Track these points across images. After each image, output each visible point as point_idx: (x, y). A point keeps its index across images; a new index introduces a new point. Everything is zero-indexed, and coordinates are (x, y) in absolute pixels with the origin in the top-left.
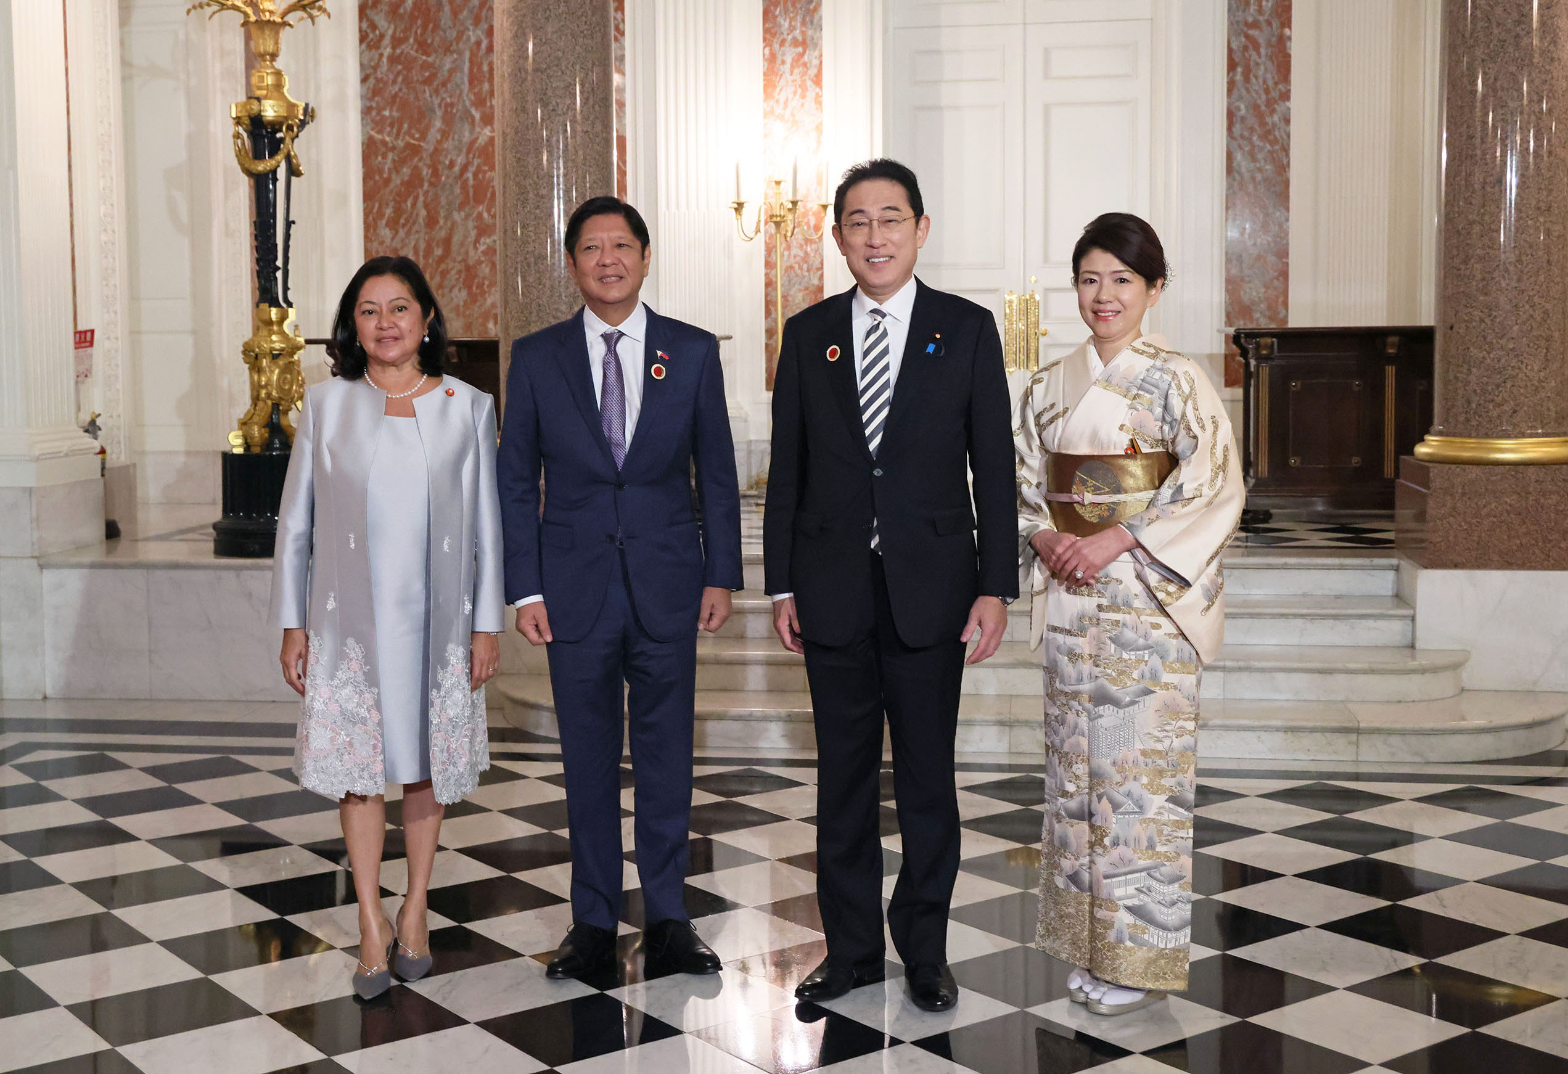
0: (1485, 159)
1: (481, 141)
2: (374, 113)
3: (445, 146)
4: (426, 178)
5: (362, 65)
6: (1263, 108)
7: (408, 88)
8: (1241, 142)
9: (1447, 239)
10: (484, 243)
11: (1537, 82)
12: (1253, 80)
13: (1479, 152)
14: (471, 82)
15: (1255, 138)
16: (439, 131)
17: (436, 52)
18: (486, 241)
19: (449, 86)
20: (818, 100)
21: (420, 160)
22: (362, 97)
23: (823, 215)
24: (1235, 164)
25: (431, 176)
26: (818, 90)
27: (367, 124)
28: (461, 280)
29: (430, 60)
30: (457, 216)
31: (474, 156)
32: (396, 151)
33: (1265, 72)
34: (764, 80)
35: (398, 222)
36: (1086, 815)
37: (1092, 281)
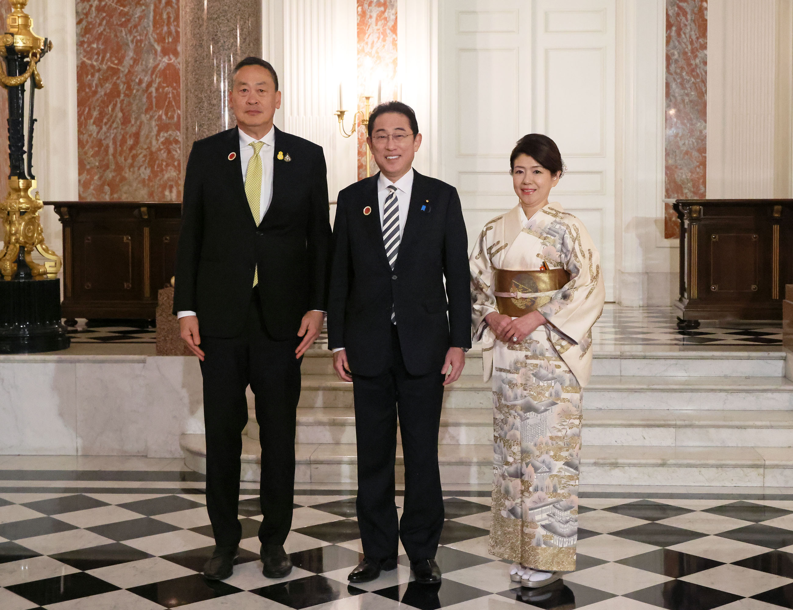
1: (161, 66)
2: (85, 46)
3: (136, 69)
4: (122, 91)
5: (77, 13)
6: (689, 54)
7: (110, 29)
8: (675, 76)
10: (163, 137)
12: (683, 36)
14: (154, 26)
15: (684, 74)
16: (131, 58)
17: (130, 4)
18: (164, 135)
19: (139, 28)
20: (394, 43)
22: (77, 34)
24: (671, 91)
25: (126, 90)
26: (394, 36)
27: (81, 53)
28: (147, 161)
29: (126, 10)
31: (156, 76)
32: (101, 72)
33: (690, 31)
34: (358, 28)
35: (102, 121)
36: (519, 475)
37: (520, 172)
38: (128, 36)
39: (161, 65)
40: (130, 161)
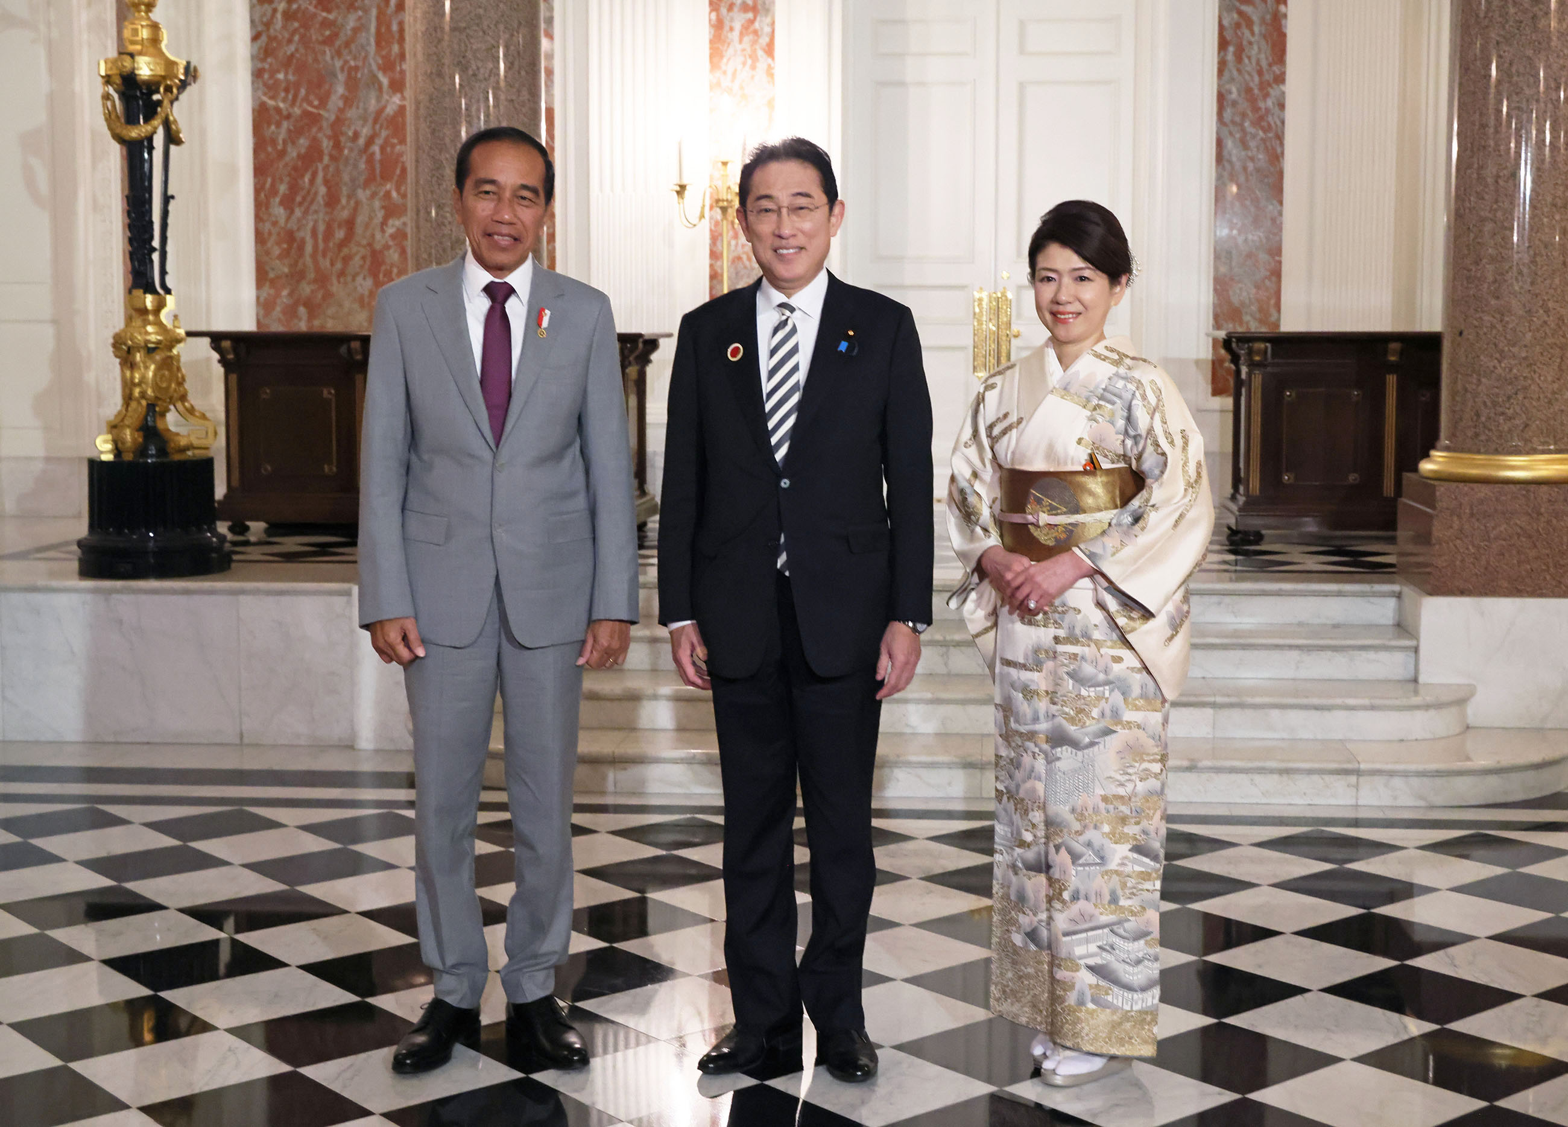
0: (1499, 151)
1: (390, 110)
2: (266, 76)
3: (349, 115)
4: (326, 152)
5: (252, 22)
6: (1256, 91)
7: (306, 48)
8: (1232, 128)
9: (1456, 238)
10: (393, 226)
11: (1555, 67)
12: (1246, 61)
13: (1492, 143)
14: (378, 44)
15: (1247, 124)
16: (342, 96)
17: (338, 7)
18: (394, 224)
19: (353, 46)
20: (770, 73)
21: (319, 131)
22: (252, 57)
24: (1225, 153)
25: (332, 149)
26: (770, 60)
27: (258, 88)
28: (367, 267)
30: (362, 195)
31: (381, 128)
32: (292, 120)
33: (1258, 52)
34: (711, 48)
35: (293, 200)
36: (1043, 866)
37: (1049, 279)
38: (336, 59)
39: (388, 108)
40: (339, 265)
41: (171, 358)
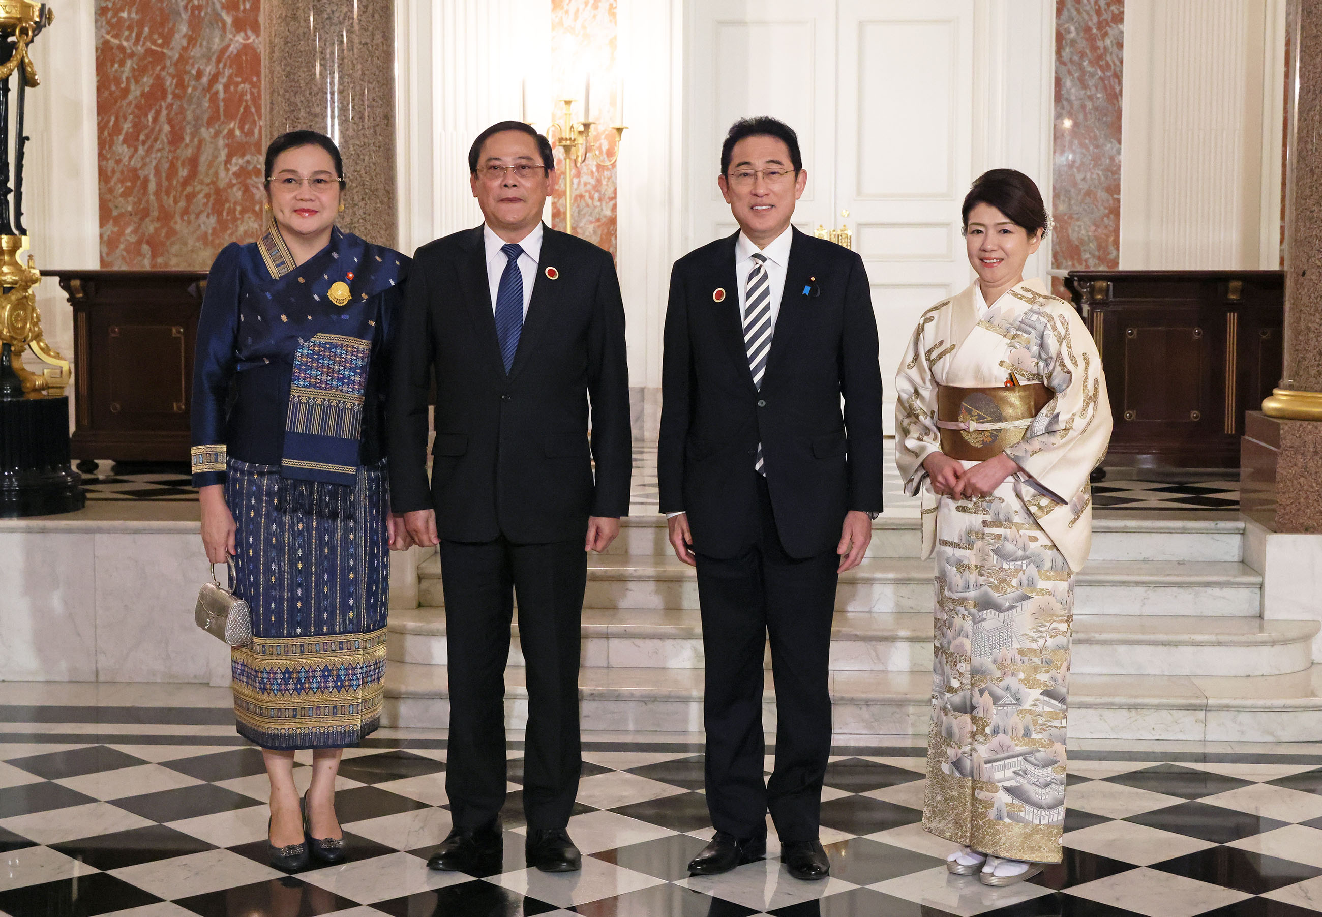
1: (233, 49)
2: (110, 15)
3: (192, 54)
4: (169, 90)
6: (1095, 31)
8: (1070, 67)
10: (236, 164)
15: (1085, 63)
16: (184, 36)
20: (612, 11)
21: (163, 68)
23: (617, 139)
24: (1064, 92)
25: (176, 87)
27: (102, 27)
28: (210, 205)
30: (206, 133)
31: (225, 65)
32: (135, 59)
35: (137, 139)
36: (968, 708)
37: (979, 232)
39: (232, 46)
40: (182, 203)
41: (25, 297)
